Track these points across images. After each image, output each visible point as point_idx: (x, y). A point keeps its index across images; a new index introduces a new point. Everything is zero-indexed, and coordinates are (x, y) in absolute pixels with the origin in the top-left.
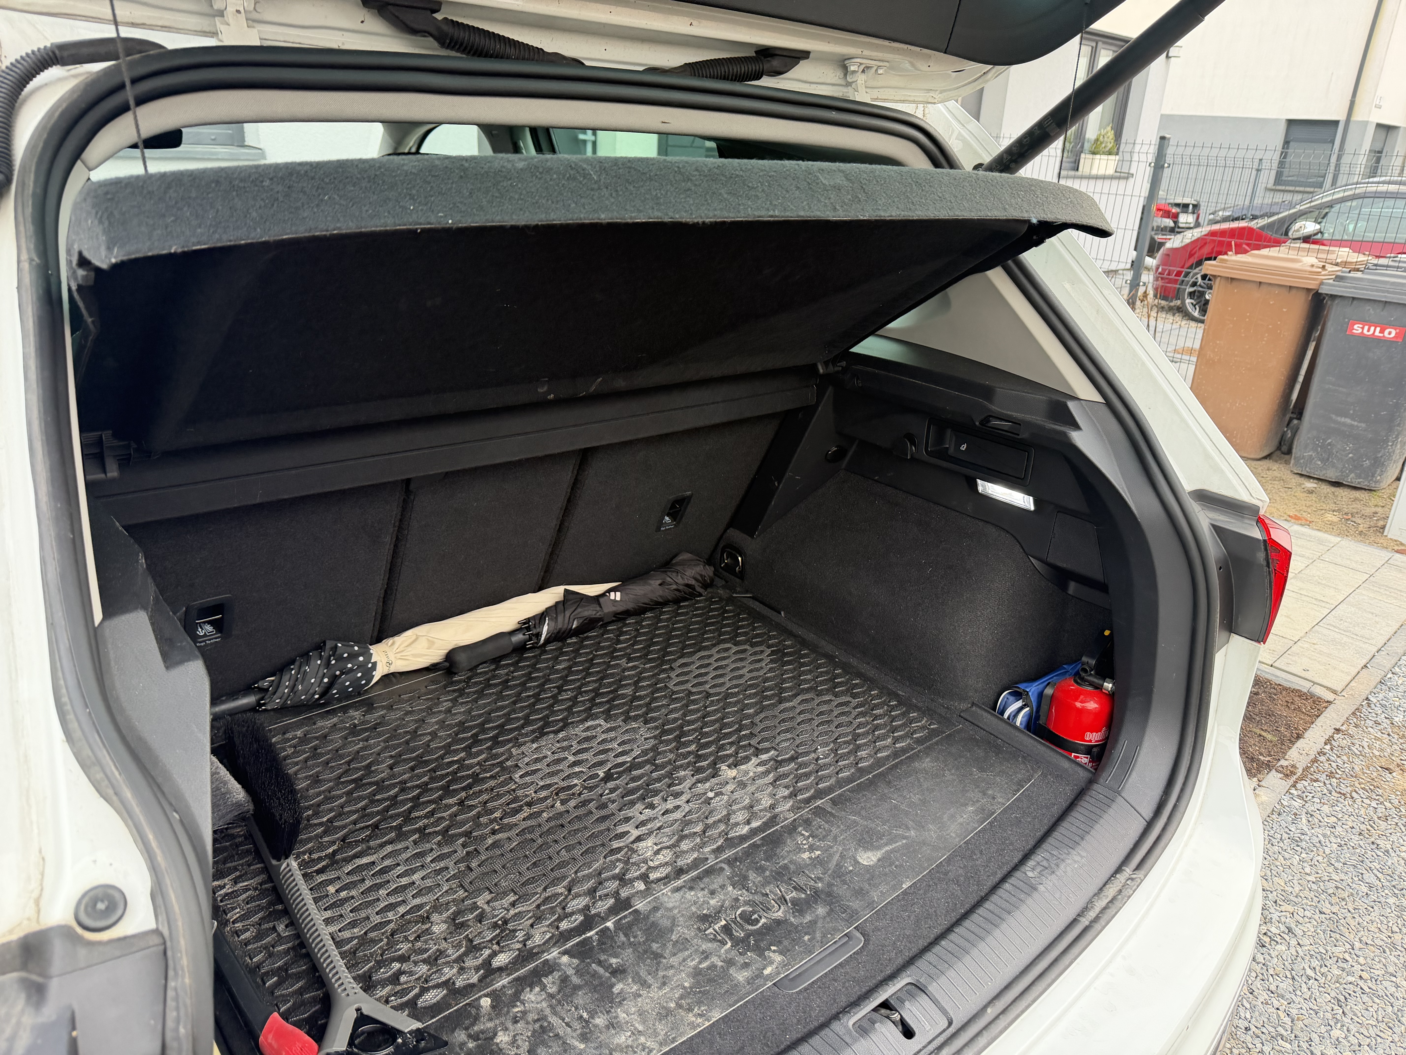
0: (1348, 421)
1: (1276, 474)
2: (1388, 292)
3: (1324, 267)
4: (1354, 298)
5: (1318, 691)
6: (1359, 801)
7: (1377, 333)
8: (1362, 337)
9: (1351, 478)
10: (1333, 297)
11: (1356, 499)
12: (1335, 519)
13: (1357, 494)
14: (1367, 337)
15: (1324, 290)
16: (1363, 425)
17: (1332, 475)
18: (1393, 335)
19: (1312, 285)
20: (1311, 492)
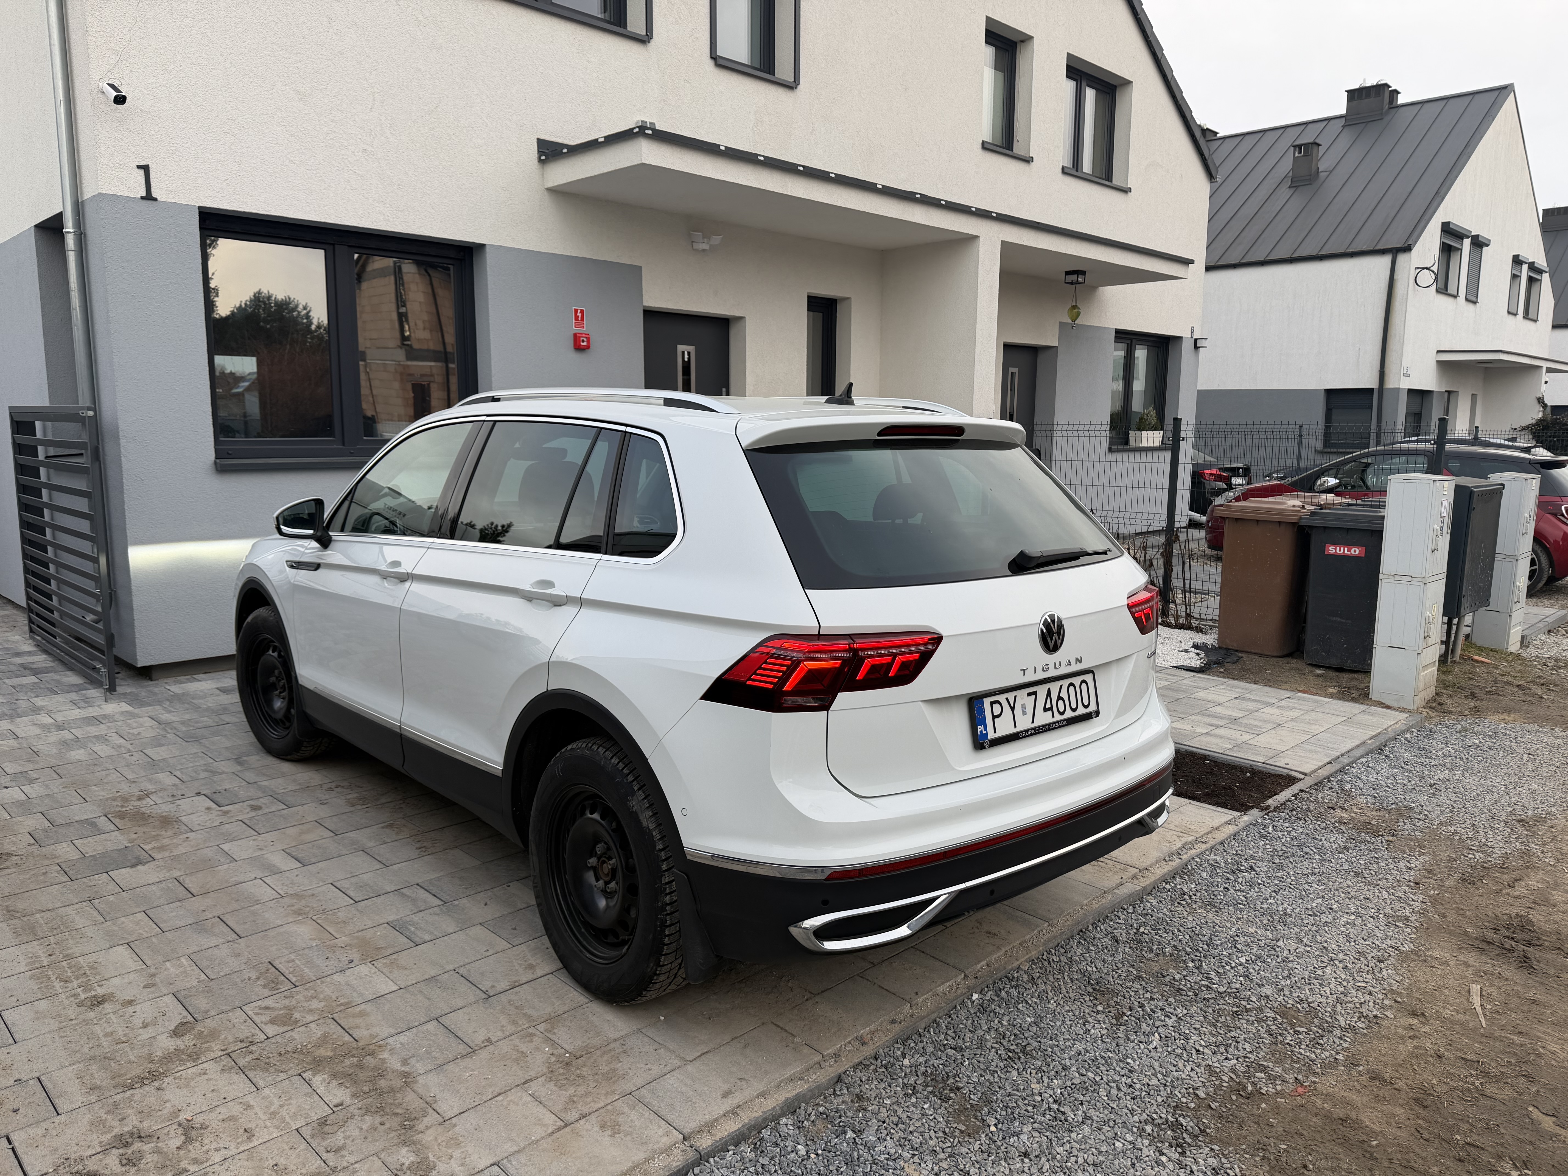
0: (1339, 619)
1: (1293, 665)
2: (1347, 521)
3: (1303, 507)
4: (1325, 528)
5: (1294, 774)
6: (1309, 822)
7: (1346, 552)
8: (1336, 556)
9: (1348, 664)
10: (1311, 527)
11: (1354, 679)
12: (1334, 691)
13: (1356, 676)
14: (1340, 556)
15: (1303, 522)
16: (1350, 622)
17: (1334, 662)
18: (1357, 552)
19: (1294, 519)
20: (1319, 676)
